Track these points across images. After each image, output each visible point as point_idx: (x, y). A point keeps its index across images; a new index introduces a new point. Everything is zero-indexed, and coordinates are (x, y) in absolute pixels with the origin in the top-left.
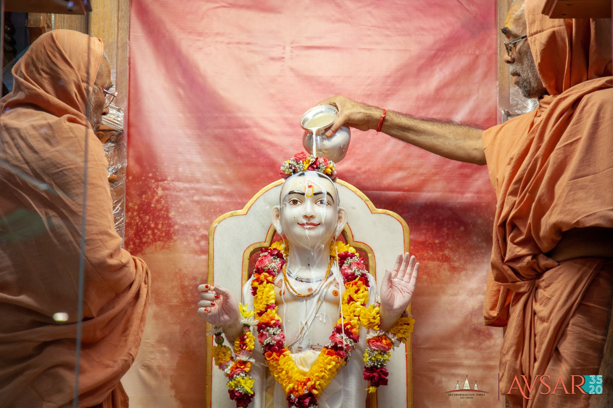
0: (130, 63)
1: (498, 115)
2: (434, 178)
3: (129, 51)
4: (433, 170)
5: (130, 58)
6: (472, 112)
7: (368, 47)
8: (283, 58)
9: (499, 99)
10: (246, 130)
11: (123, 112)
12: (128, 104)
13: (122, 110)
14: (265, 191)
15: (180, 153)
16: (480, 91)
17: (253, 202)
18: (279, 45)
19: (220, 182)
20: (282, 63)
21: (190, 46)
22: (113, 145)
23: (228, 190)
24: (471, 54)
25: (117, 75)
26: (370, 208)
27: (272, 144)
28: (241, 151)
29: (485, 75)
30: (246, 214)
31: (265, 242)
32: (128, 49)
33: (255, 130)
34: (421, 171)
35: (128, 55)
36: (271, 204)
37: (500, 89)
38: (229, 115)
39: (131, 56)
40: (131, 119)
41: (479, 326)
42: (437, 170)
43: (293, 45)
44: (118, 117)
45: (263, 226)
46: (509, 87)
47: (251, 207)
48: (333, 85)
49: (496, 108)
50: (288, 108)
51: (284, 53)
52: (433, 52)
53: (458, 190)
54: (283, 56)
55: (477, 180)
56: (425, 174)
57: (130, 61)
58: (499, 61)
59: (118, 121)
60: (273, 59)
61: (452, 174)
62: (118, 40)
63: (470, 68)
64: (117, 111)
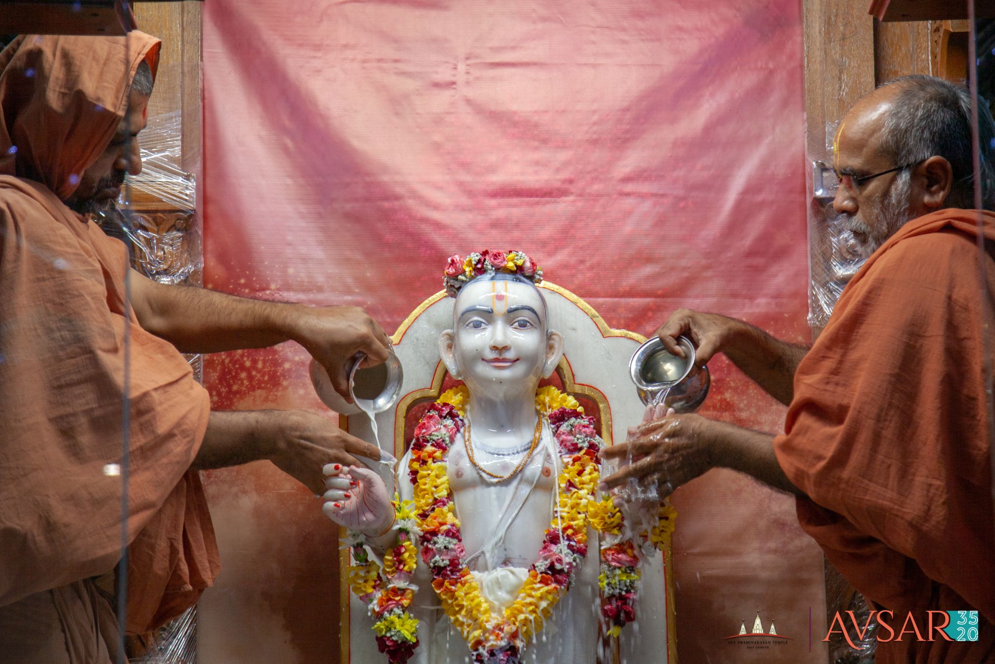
0: (203, 99)
1: (808, 169)
2: (705, 274)
3: (202, 78)
4: (704, 262)
5: (203, 90)
6: (764, 165)
7: (592, 60)
8: (454, 83)
9: (808, 141)
10: (396, 204)
11: (194, 180)
12: (202, 165)
13: (193, 177)
14: (428, 305)
15: (290, 244)
16: (777, 130)
17: (410, 324)
18: (446, 62)
19: (357, 290)
20: (452, 92)
21: (302, 67)
22: (180, 234)
23: (369, 303)
24: (762, 68)
25: (182, 120)
26: (600, 328)
27: (438, 226)
28: (389, 237)
29: (785, 104)
30: (398, 344)
31: (431, 388)
32: (200, 76)
33: (411, 203)
34: (684, 263)
35: (200, 85)
36: (439, 326)
37: (810, 127)
38: (368, 179)
39: (206, 87)
40: (209, 190)
41: (783, 517)
42: (710, 261)
43: (469, 62)
44: (187, 188)
45: (428, 363)
46: (824, 123)
47: (407, 332)
48: (536, 126)
49: (804, 156)
50: (465, 166)
51: (454, 75)
52: (698, 67)
53: (744, 292)
54: (453, 79)
55: (775, 276)
56: (689, 268)
57: (204, 95)
58: (807, 78)
59: (186, 195)
60: (437, 85)
61: (734, 266)
62: (183, 61)
63: (761, 91)
64: (184, 179)
